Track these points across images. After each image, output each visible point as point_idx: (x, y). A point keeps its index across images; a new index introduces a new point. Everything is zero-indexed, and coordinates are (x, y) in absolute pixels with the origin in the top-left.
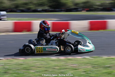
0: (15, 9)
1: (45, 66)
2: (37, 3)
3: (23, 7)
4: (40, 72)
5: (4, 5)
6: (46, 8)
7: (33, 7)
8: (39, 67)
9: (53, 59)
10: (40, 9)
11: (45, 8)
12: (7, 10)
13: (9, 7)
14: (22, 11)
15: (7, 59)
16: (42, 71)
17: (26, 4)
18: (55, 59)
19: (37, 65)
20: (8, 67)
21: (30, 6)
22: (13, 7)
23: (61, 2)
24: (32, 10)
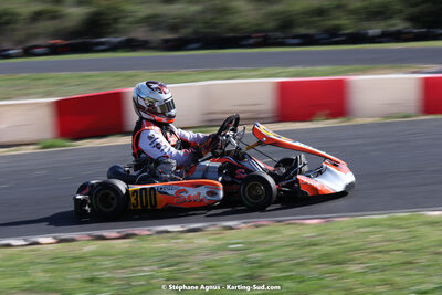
0: (278, 34)
1: (402, 246)
2: (365, 8)
3: (308, 24)
4: (383, 269)
5: (237, 20)
6: (399, 24)
7: (347, 24)
8: (379, 252)
9: (434, 216)
10: (375, 29)
11: (393, 25)
12: (249, 37)
13: (257, 25)
14: (308, 40)
15: (257, 226)
16: (393, 265)
17: (321, 12)
19: (372, 243)
20: (259, 254)
21: (338, 18)
22: (272, 24)
24: (343, 35)
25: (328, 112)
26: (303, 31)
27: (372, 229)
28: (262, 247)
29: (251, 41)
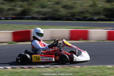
0: (71, 18)
1: (101, 74)
2: (93, 12)
3: (79, 16)
5: (61, 13)
6: (102, 17)
7: (89, 16)
8: (94, 75)
9: (109, 67)
10: (96, 18)
12: (64, 18)
13: (66, 15)
14: (78, 20)
15: (63, 67)
17: (82, 13)
21: (87, 14)
22: (69, 15)
25: (83, 38)
26: (77, 17)
27: (93, 69)
29: (64, 19)
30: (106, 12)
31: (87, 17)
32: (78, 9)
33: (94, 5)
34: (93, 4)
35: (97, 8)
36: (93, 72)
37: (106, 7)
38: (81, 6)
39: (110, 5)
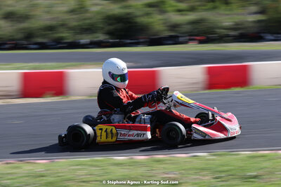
0: (25, 42)
2: (79, 25)
3: (43, 36)
6: (101, 37)
7: (67, 36)
8: (84, 182)
9: (119, 160)
10: (85, 39)
11: (97, 38)
12: (6, 44)
13: (11, 36)
14: (43, 46)
15: (7, 163)
17: (51, 28)
18: (123, 160)
19: (79, 176)
20: (8, 181)
21: (62, 32)
22: (20, 36)
23: (136, 23)
24: (65, 43)
25: (54, 92)
26: (40, 40)
27: (79, 167)
28: (10, 177)
29: (7, 46)
30: (110, 24)
31: (62, 38)
32: (41, 19)
33: (80, 9)
34: (77, 7)
35: (88, 15)
36: (79, 173)
37: (111, 13)
38: (48, 12)
39: (121, 8)
